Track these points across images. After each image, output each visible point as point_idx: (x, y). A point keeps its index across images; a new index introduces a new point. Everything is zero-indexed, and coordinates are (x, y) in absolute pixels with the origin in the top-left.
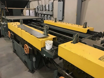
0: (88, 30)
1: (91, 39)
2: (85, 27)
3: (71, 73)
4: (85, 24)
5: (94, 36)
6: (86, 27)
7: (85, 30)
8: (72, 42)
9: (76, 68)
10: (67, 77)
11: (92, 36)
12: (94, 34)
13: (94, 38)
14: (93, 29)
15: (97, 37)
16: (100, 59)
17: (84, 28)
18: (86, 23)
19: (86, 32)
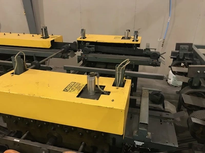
0: (52, 42)
1: (61, 57)
2: (44, 36)
3: (25, 135)
4: (43, 30)
5: (64, 51)
6: (47, 37)
7: (46, 44)
8: (13, 73)
9: (32, 121)
10: (18, 145)
11: (60, 51)
12: (64, 48)
13: (65, 55)
14: (61, 37)
15: (69, 52)
16: (65, 90)
17: (43, 38)
18: (46, 29)
19: (48, 45)
